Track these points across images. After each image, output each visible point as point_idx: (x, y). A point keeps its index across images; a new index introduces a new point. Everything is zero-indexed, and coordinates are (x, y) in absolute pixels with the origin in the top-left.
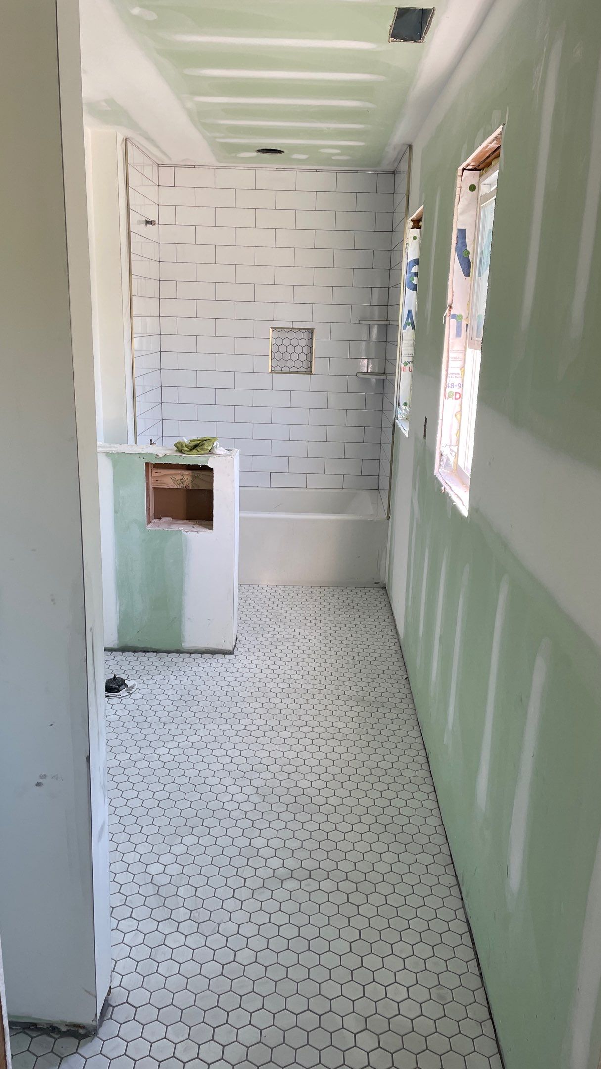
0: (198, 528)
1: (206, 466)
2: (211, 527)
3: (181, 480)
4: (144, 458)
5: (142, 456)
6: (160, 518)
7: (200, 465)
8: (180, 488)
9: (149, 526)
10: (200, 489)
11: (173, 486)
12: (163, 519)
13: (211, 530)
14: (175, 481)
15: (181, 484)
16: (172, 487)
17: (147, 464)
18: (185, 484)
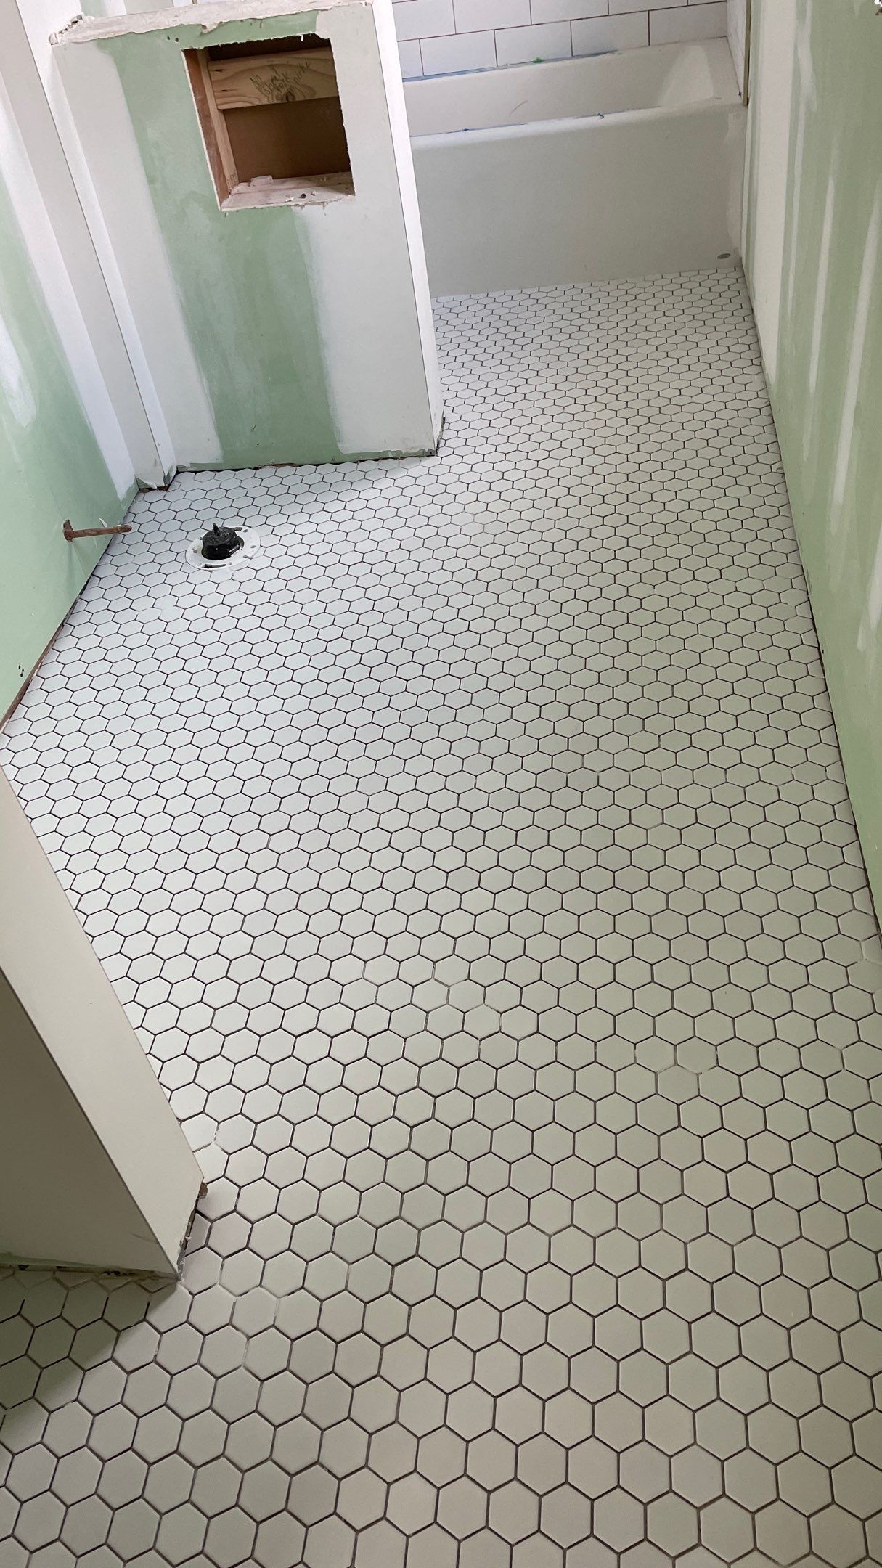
0: (321, 194)
1: (314, 35)
2: (348, 188)
3: (272, 80)
4: (177, 40)
5: (173, 33)
6: (248, 181)
7: (300, 37)
8: (275, 102)
9: (225, 202)
10: (317, 97)
11: (259, 99)
12: (256, 181)
13: (350, 196)
14: (260, 86)
15: (276, 92)
16: (257, 103)
17: (191, 54)
18: (284, 91)
